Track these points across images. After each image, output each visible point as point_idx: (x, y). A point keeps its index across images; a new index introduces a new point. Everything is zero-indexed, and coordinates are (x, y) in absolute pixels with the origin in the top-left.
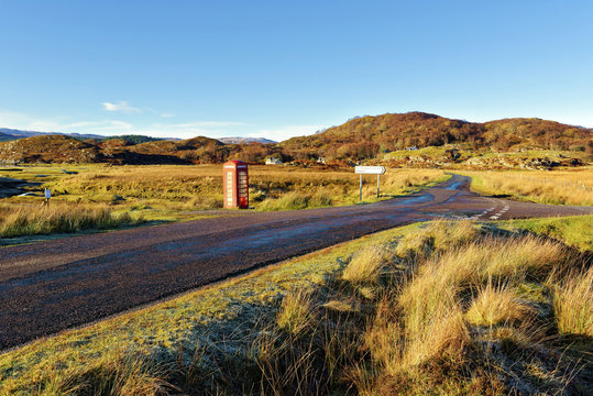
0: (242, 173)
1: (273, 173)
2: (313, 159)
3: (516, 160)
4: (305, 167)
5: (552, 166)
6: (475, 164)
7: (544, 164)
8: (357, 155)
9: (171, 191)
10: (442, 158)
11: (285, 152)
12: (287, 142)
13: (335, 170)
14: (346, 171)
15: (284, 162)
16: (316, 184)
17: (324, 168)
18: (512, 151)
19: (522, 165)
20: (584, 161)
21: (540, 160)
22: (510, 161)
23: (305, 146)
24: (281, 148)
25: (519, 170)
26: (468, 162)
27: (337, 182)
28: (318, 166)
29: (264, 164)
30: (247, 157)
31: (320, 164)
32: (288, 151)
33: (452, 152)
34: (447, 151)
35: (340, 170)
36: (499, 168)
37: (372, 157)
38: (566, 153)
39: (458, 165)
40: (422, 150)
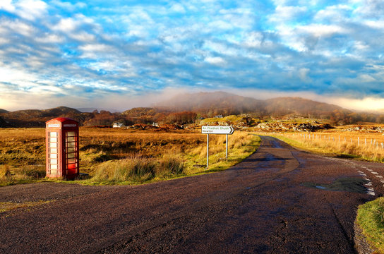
0: (69, 134)
1: (118, 134)
2: (149, 124)
3: (290, 125)
4: (143, 129)
5: (313, 129)
6: (263, 127)
7: (308, 127)
8: (181, 121)
9: (10, 152)
10: (240, 123)
11: (128, 118)
12: (129, 111)
13: (167, 132)
14: (175, 132)
15: (127, 125)
16: (156, 144)
17: (158, 130)
18: (285, 119)
19: (294, 128)
20: (332, 126)
21: (305, 125)
22: (286, 126)
23: (143, 114)
24: (125, 116)
25: (293, 131)
26: (258, 126)
27: (175, 142)
28: (154, 129)
29: (111, 127)
30: (98, 122)
31: (155, 127)
32: (131, 117)
33: (247, 119)
34: (244, 119)
35: (171, 132)
36: (281, 130)
37: (191, 122)
38: (319, 120)
39: (252, 129)
40: (226, 118)
